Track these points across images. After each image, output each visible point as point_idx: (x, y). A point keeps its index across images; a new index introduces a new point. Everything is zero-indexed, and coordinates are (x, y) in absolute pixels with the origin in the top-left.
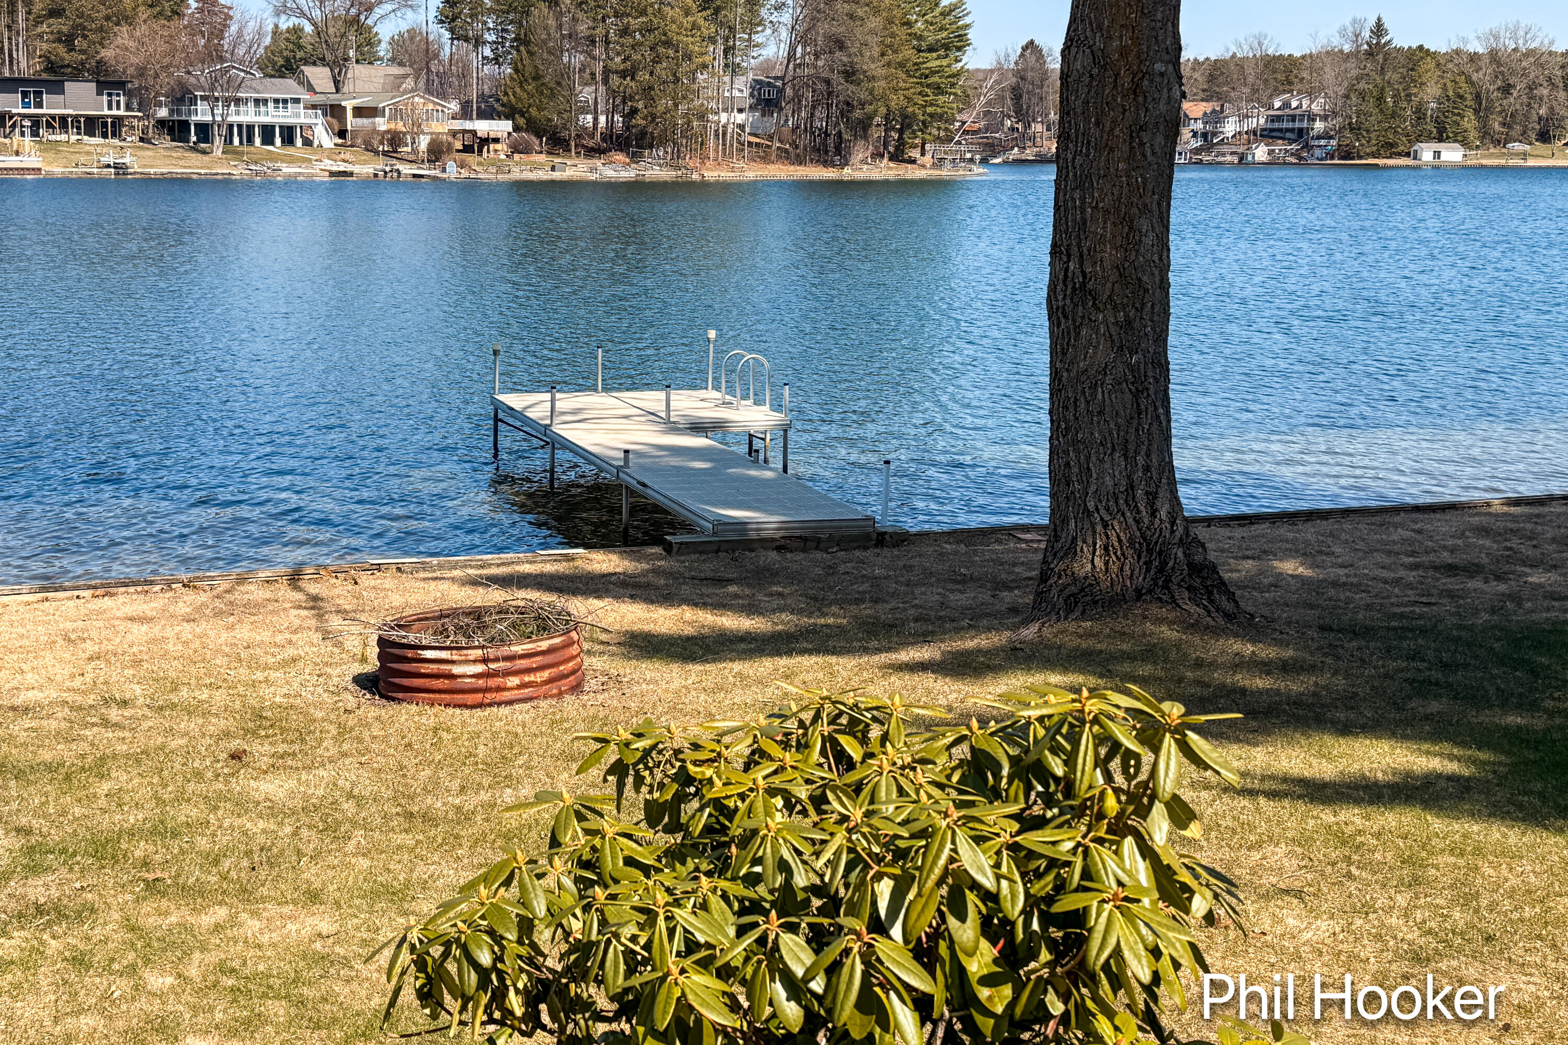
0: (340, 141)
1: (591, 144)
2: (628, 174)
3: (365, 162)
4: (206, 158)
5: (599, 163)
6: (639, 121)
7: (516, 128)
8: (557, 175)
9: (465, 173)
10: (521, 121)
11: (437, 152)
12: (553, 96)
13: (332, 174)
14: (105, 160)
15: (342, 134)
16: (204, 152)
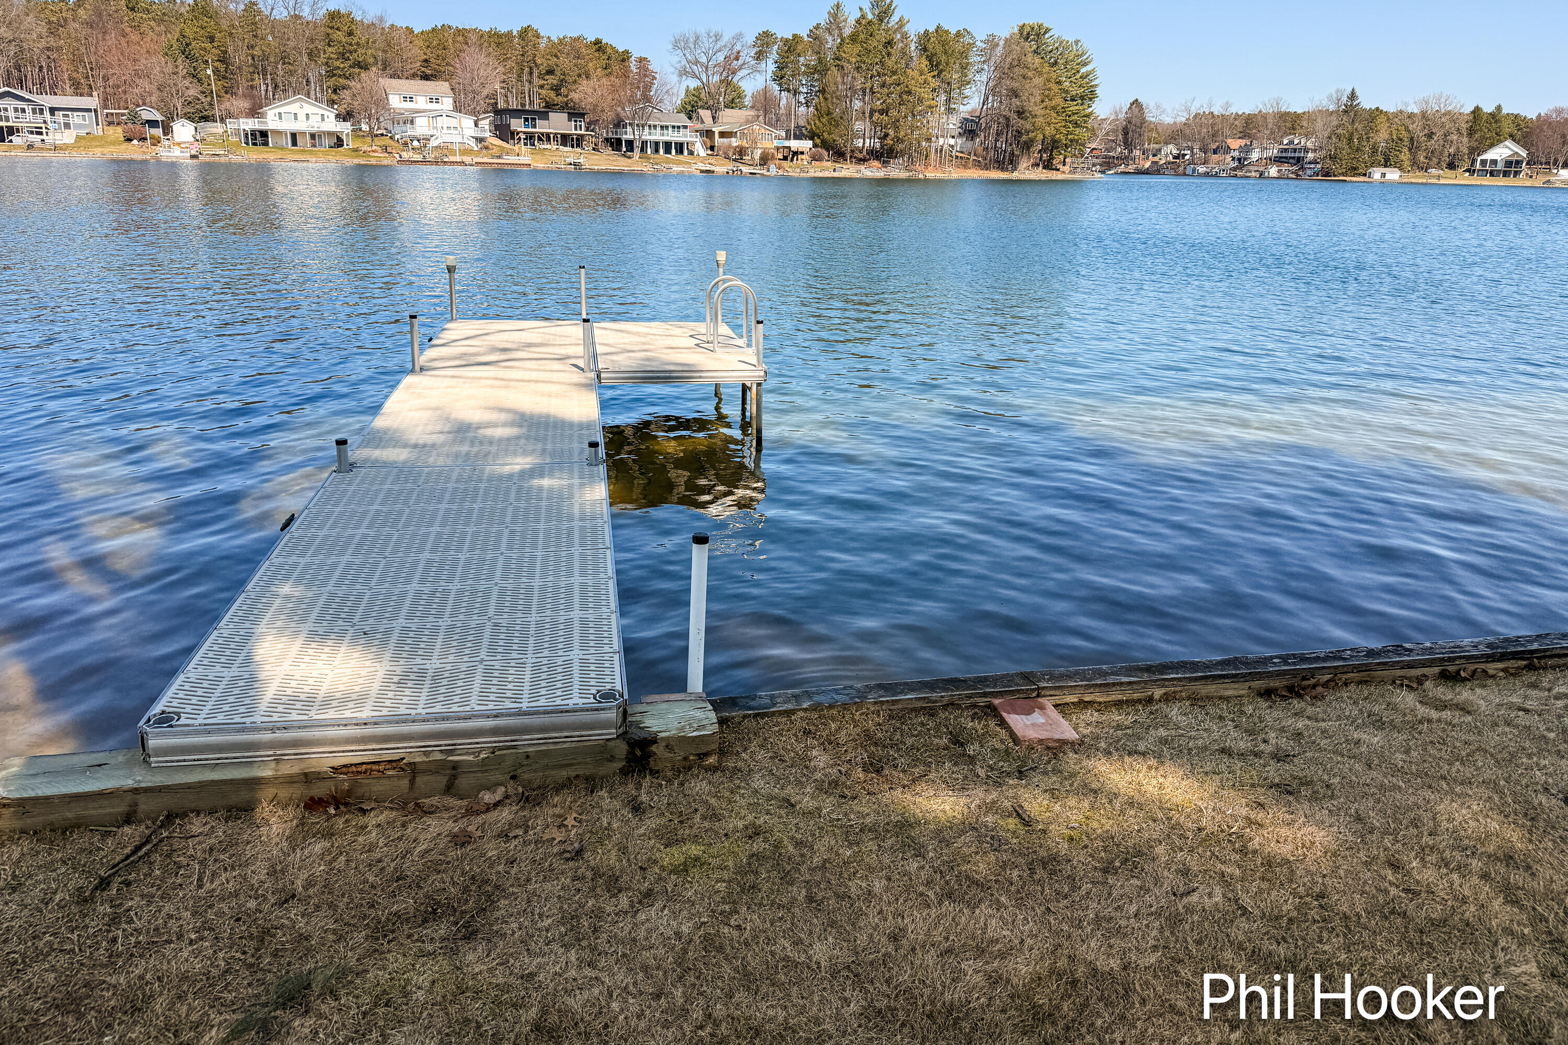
0: (710, 152)
1: (860, 156)
2: (880, 174)
3: (723, 165)
4: (629, 161)
5: (862, 167)
6: (889, 141)
7: (815, 146)
8: (836, 175)
9: (781, 172)
10: (818, 141)
11: (765, 160)
12: (837, 126)
13: (702, 171)
14: (568, 160)
15: (712, 148)
16: (629, 157)
